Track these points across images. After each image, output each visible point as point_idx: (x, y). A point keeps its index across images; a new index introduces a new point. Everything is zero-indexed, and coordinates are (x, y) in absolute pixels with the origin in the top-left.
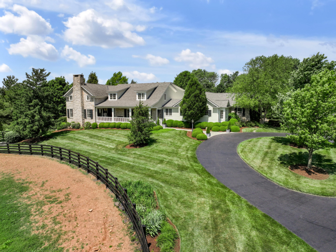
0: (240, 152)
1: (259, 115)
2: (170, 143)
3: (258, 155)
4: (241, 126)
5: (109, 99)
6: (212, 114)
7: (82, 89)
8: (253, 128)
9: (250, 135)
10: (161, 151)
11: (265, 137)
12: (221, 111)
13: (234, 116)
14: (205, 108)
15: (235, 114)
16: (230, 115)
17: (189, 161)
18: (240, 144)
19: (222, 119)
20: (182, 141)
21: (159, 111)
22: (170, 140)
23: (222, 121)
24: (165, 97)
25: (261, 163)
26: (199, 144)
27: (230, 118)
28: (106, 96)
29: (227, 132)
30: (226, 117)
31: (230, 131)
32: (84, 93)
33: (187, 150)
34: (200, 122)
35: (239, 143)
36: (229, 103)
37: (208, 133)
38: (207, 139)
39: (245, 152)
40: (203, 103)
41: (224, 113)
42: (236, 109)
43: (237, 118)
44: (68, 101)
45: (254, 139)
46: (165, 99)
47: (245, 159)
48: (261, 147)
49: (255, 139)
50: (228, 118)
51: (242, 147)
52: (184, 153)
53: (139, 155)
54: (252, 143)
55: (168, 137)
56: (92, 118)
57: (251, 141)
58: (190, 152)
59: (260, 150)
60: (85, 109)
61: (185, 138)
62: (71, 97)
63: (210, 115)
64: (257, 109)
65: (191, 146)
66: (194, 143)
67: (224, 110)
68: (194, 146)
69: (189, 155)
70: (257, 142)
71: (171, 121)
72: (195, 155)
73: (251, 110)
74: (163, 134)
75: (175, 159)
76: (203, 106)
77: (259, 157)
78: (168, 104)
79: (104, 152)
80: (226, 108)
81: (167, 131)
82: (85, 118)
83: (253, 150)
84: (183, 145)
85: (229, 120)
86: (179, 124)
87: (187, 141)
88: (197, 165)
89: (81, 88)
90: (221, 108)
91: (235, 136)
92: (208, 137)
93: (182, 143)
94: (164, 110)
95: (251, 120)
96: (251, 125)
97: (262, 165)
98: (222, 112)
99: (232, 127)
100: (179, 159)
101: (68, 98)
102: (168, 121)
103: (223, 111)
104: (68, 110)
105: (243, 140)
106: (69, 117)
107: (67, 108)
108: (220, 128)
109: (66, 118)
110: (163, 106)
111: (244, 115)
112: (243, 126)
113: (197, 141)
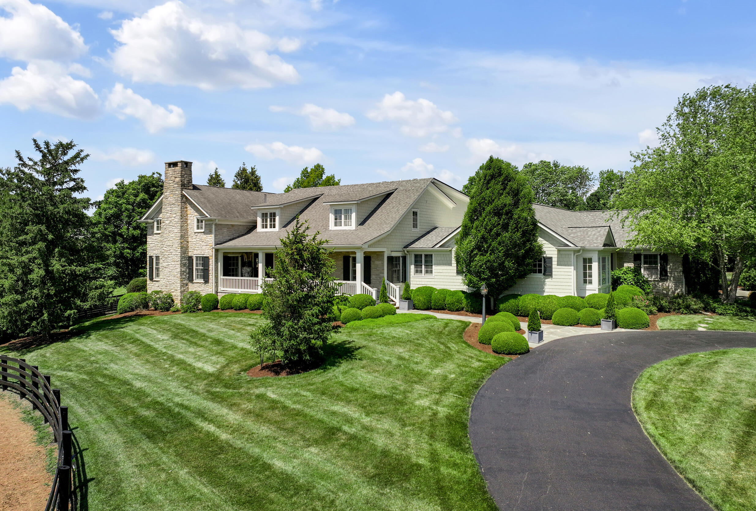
0: (641, 405)
1: (717, 274)
2: (395, 362)
3: (717, 424)
4: (654, 309)
5: (259, 229)
6: (556, 269)
7: (185, 200)
8: (696, 318)
9: (683, 339)
10: (353, 390)
11: (741, 350)
12: (585, 260)
13: (630, 276)
14: (531, 250)
15: (636, 271)
16: (618, 273)
17: (432, 436)
18: (647, 372)
19: (588, 286)
20: (440, 356)
21: (391, 259)
22: (400, 350)
23: (588, 293)
24: (415, 220)
25: (736, 467)
26: (494, 369)
27: (616, 283)
28: (251, 218)
29: (605, 329)
30: (602, 281)
31: (616, 326)
32: (190, 210)
33: (443, 391)
34: (515, 296)
35: (642, 367)
36: (610, 235)
37: (534, 328)
38: (528, 351)
39: (663, 405)
40: (524, 233)
41: (595, 266)
42: (637, 257)
43: (640, 283)
44: (152, 234)
45: (701, 355)
46: (415, 226)
47: (663, 442)
48: (728, 387)
49: (702, 357)
50: (609, 284)
51: (651, 387)
52: (425, 402)
53: (274, 401)
54: (692, 370)
55: (398, 341)
56: (207, 281)
57: (687, 363)
58: (450, 398)
59: (723, 402)
60: (190, 254)
61: (453, 346)
62: (159, 222)
63: (548, 272)
64: (706, 256)
65: (462, 374)
66: (476, 364)
67: (595, 257)
68: (473, 375)
69: (443, 411)
70: (710, 366)
71: (428, 291)
72: (464, 410)
73: (686, 257)
74: (386, 331)
75: (386, 424)
76: (524, 243)
77: (725, 434)
78: (422, 240)
79: (173, 386)
80: (600, 252)
81: (406, 322)
82: (191, 279)
83: (697, 400)
84: (437, 371)
85: (614, 289)
86: (449, 300)
87: (457, 356)
88: (457, 456)
89: (183, 196)
90: (584, 250)
91: (631, 340)
92: (533, 344)
93: (437, 362)
94: (411, 259)
95: (689, 293)
96: (688, 307)
97: (739, 477)
98: (587, 262)
99: (622, 312)
100: (396, 428)
101: (152, 227)
102: (419, 290)
103: (590, 261)
104: (151, 257)
105: (658, 359)
106: (151, 279)
107: (149, 254)
108: (580, 314)
109: (146, 281)
110: (406, 247)
111: (664, 275)
112: (661, 309)
113: (492, 359)
